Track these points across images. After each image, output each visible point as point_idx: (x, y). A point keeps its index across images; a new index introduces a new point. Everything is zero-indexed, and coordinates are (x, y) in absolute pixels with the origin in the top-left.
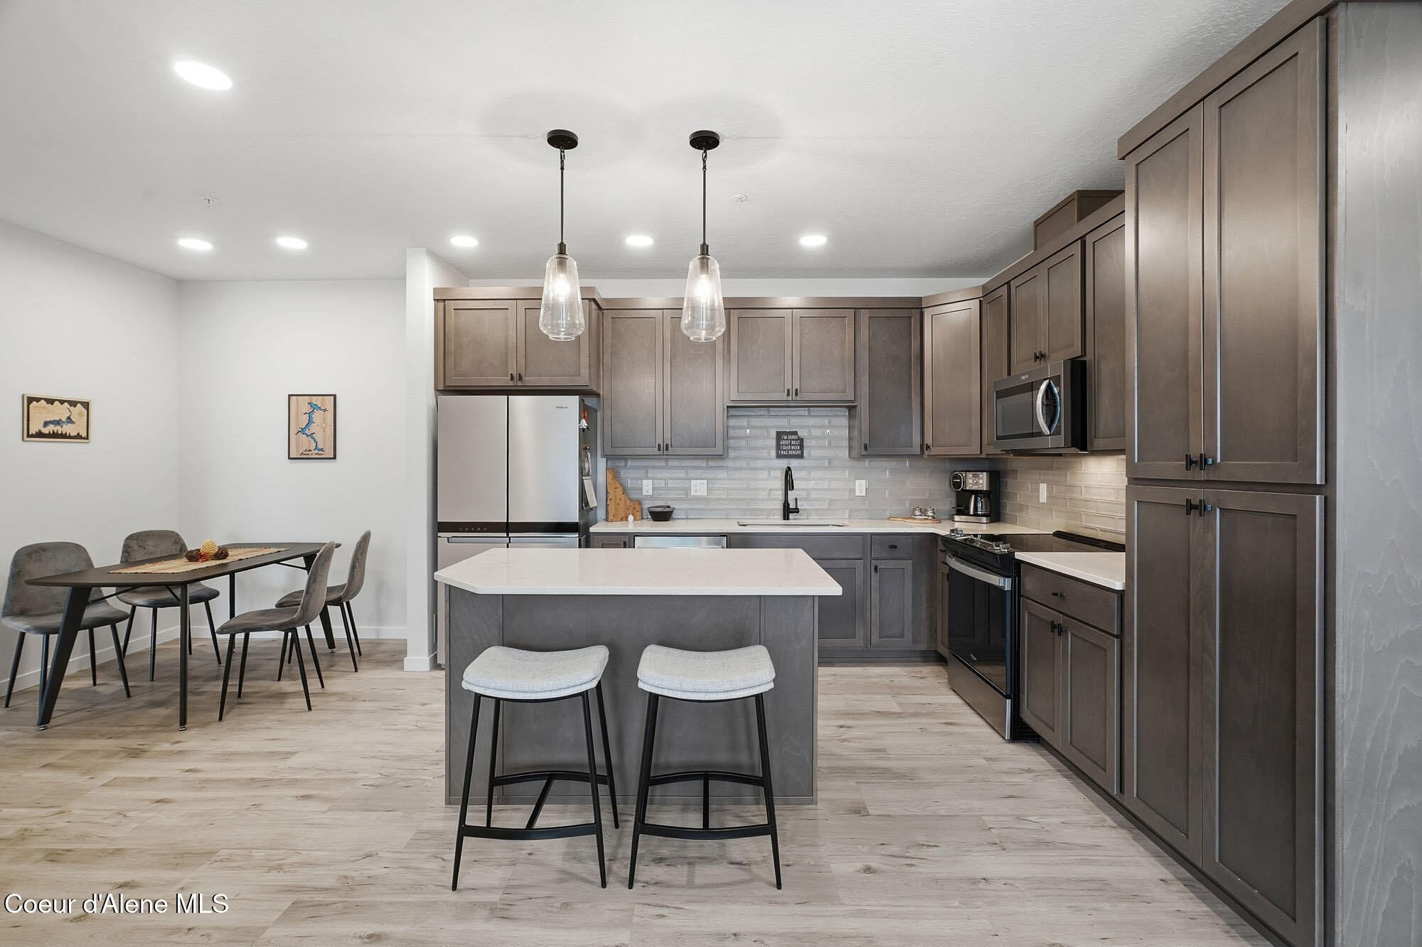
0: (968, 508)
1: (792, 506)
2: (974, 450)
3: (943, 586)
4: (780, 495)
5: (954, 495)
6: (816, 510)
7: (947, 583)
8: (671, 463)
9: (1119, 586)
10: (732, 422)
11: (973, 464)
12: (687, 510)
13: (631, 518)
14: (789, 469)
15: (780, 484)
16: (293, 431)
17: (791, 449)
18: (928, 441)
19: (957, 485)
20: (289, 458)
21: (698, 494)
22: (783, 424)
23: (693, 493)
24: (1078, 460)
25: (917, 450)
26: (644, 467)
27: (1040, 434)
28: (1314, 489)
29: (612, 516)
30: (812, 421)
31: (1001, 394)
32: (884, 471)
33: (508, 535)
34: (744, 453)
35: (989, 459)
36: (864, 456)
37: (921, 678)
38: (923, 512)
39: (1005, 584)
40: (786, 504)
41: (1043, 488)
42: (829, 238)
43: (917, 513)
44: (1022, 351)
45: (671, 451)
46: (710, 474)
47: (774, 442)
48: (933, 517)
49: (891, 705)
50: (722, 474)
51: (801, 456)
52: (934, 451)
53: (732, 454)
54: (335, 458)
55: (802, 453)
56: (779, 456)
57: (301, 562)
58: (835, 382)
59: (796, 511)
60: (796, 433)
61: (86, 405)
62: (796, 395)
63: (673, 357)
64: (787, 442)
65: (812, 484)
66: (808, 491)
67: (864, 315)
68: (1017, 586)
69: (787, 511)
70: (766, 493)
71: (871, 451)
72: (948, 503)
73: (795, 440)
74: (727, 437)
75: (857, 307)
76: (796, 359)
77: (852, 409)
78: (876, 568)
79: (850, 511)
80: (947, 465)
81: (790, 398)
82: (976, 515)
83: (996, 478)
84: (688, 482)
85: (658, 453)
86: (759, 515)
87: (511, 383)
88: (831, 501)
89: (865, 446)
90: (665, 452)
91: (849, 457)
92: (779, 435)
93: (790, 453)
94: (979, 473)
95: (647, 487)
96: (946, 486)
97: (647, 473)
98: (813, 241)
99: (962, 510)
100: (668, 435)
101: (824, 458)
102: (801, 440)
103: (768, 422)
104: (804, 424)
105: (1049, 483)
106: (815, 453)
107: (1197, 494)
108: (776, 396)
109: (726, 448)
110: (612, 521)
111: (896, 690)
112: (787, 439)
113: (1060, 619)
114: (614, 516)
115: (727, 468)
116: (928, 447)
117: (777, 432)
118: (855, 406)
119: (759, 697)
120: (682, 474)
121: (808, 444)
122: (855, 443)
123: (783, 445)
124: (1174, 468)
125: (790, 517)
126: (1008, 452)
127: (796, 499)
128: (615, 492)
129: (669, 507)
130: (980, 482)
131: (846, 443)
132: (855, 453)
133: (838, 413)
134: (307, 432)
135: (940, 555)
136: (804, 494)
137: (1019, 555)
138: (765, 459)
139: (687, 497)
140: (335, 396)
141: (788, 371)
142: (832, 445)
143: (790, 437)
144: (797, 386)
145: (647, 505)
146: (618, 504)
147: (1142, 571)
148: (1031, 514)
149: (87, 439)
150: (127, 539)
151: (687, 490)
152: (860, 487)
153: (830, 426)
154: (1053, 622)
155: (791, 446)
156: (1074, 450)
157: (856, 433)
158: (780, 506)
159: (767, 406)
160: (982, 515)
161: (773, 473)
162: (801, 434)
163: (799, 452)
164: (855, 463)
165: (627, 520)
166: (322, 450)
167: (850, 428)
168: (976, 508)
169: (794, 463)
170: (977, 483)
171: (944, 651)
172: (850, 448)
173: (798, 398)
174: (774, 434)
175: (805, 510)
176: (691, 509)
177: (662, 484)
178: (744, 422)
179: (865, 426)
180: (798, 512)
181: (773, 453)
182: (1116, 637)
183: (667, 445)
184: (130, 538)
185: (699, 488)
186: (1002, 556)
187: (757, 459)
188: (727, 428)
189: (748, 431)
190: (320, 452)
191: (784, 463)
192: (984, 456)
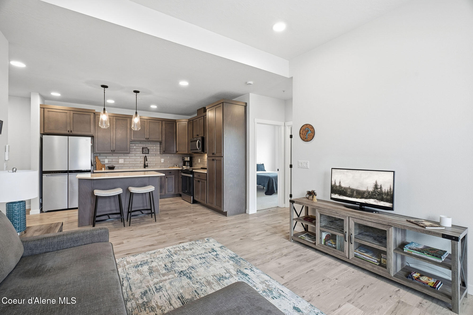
0: (186, 165)
1: (146, 165)
2: (187, 152)
3: (180, 180)
4: (143, 162)
5: (183, 162)
6: (152, 166)
7: (181, 179)
8: (114, 155)
9: (206, 172)
10: (131, 145)
11: (187, 155)
12: (118, 167)
13: (103, 169)
15: (143, 160)
18: (177, 150)
19: (183, 160)
22: (144, 146)
23: (120, 162)
24: (204, 154)
25: (175, 152)
26: (105, 156)
27: (198, 149)
28: (222, 157)
29: (97, 168)
30: (151, 145)
31: (191, 142)
32: (168, 156)
33: (68, 174)
34: (133, 152)
35: (190, 154)
36: (164, 153)
38: (177, 166)
39: (191, 176)
40: (145, 164)
41: (199, 159)
42: (157, 107)
43: (175, 166)
44: (195, 134)
45: (115, 152)
46: (125, 157)
47: (141, 150)
48: (179, 167)
49: (171, 203)
51: (148, 153)
52: (179, 152)
53: (131, 153)
55: (149, 153)
56: (143, 153)
58: (157, 136)
59: (147, 166)
60: (147, 148)
62: (148, 139)
63: (116, 128)
64: (145, 150)
65: (151, 160)
66: (150, 161)
67: (164, 122)
68: (193, 176)
70: (140, 162)
72: (182, 164)
73: (147, 149)
74: (130, 149)
75: (162, 120)
76: (148, 131)
77: (161, 143)
78: (167, 177)
79: (160, 166)
80: (181, 156)
81: (146, 140)
82: (187, 166)
83: (191, 158)
84: (118, 159)
85: (111, 152)
86: (138, 167)
87: (68, 133)
88: (156, 164)
89: (164, 151)
90: (114, 152)
91: (160, 153)
92: (143, 148)
93: (146, 152)
94: (188, 157)
95: (106, 161)
96: (181, 160)
97: (106, 157)
98: (154, 107)
99: (184, 165)
100: (114, 148)
101: (154, 154)
102: (148, 150)
103: (140, 145)
104: (150, 146)
105: (200, 159)
106: (152, 153)
107: (213, 158)
108: (143, 139)
109: (130, 151)
110: (97, 170)
111: (171, 201)
112: (145, 149)
113: (199, 180)
115: (129, 156)
116: (177, 152)
118: (162, 142)
119: (152, 192)
120: (117, 158)
121: (150, 151)
122: (162, 151)
124: (211, 155)
125: (146, 168)
126: (193, 153)
127: (147, 163)
128: (98, 162)
129: (113, 166)
130: (188, 159)
131: (159, 150)
132: (161, 153)
133: (157, 143)
135: (180, 173)
136: (149, 162)
137: (194, 171)
138: (139, 154)
139: (118, 164)
141: (146, 133)
142: (156, 151)
144: (148, 137)
145: (106, 166)
146: (99, 165)
147: (209, 171)
148: (197, 165)
151: (118, 162)
152: (162, 160)
153: (155, 146)
154: (198, 181)
155: (146, 151)
156: (202, 152)
157: (162, 148)
158: (143, 165)
159: (141, 142)
160: (189, 166)
161: (141, 157)
162: (149, 148)
163: (148, 152)
164: (161, 155)
167: (160, 147)
168: (187, 164)
169: (147, 155)
170: (187, 159)
171: (181, 193)
172: (160, 152)
173: (148, 140)
174: (141, 148)
175: (149, 166)
176: (119, 167)
177: (111, 160)
178: (134, 145)
179: (164, 147)
181: (141, 152)
182: (206, 180)
183: (114, 150)
185: (121, 161)
186: (191, 171)
187: (137, 154)
188: (130, 146)
189: (135, 147)
191: (144, 155)
192: (188, 153)
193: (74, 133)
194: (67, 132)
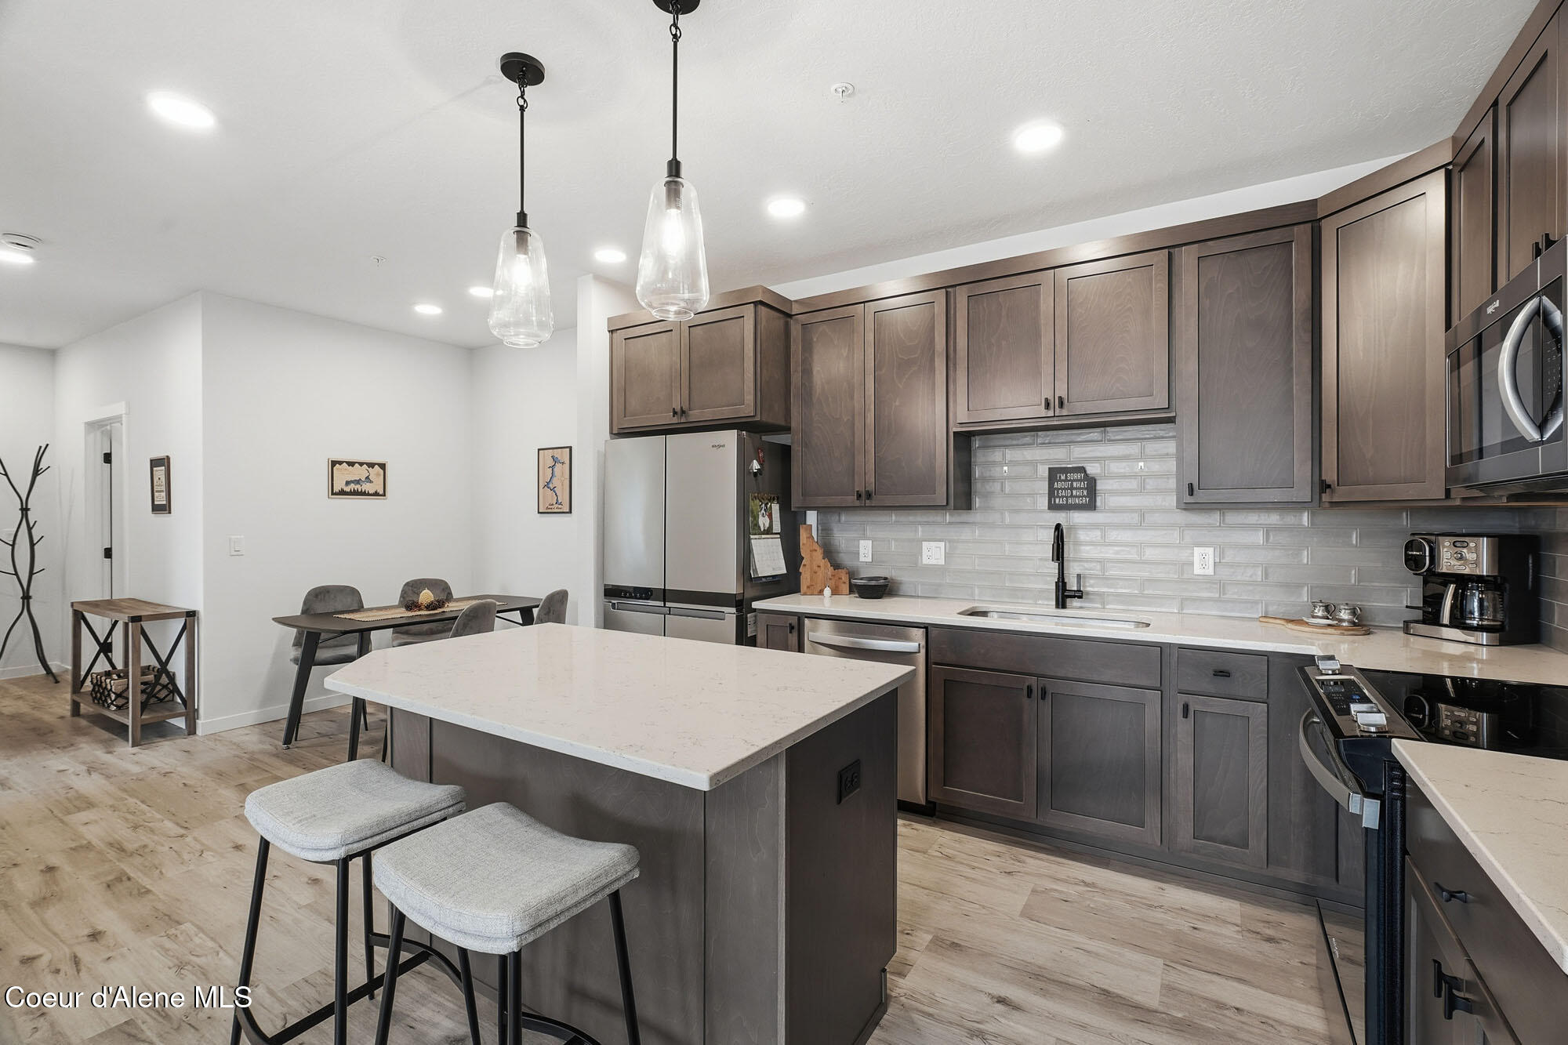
0: (1442, 614)
1: (1072, 585)
2: (1431, 490)
4: (1047, 568)
8: (897, 518)
10: (980, 456)
12: (915, 584)
13: (827, 591)
14: (1058, 527)
16: (541, 487)
17: (1072, 496)
18: (1332, 476)
19: (1415, 562)
20: (539, 513)
21: (933, 562)
22: (1060, 456)
23: (925, 561)
26: (861, 523)
27: (1521, 443)
29: (805, 588)
30: (1110, 450)
32: (1258, 529)
33: (665, 604)
34: (996, 502)
37: (1270, 940)
38: (1330, 610)
40: (1061, 583)
43: (1319, 612)
45: (875, 499)
46: (951, 532)
47: (1044, 487)
48: (1354, 623)
50: (966, 534)
51: (1091, 506)
52: (1341, 494)
53: (977, 502)
54: (570, 512)
55: (1092, 501)
56: (1053, 507)
57: (517, 616)
58: (1134, 375)
59: (1079, 595)
60: (1083, 469)
61: (383, 466)
62: (1063, 407)
64: (1066, 485)
65: (1109, 553)
66: (1104, 561)
67: (1187, 258)
69: (1064, 595)
70: (1029, 564)
71: (1201, 496)
73: (1080, 480)
75: (1178, 243)
76: (1061, 349)
78: (1186, 708)
79: (1183, 601)
81: (1051, 413)
82: (1460, 625)
84: (916, 543)
85: (857, 503)
86: (1022, 598)
87: (672, 421)
89: (1191, 486)
90: (867, 503)
91: (1179, 507)
92: (1054, 474)
93: (1073, 501)
94: (1467, 539)
95: (865, 551)
97: (864, 531)
99: (1429, 613)
100: (871, 478)
101: (1132, 510)
102: (1092, 480)
103: (1034, 453)
104: (1096, 457)
106: (1117, 501)
110: (805, 594)
112: (1066, 480)
114: (808, 587)
115: (973, 525)
117: (1050, 469)
118: (1173, 419)
120: (910, 533)
121: (1103, 487)
123: (1058, 489)
125: (1065, 606)
127: (1079, 576)
128: (811, 556)
130: (1473, 558)
131: (1173, 483)
133: (1162, 433)
134: (551, 485)
136: (1096, 569)
138: (1028, 511)
139: (915, 564)
140: (570, 448)
141: (1047, 369)
142: (1148, 487)
143: (1070, 476)
144: (1062, 392)
145: (859, 575)
146: (816, 573)
149: (385, 495)
150: (405, 585)
151: (917, 556)
152: (1203, 560)
153: (1142, 457)
155: (1073, 491)
160: (1478, 629)
161: (1037, 534)
162: (1092, 469)
163: (1086, 500)
164: (1192, 519)
165: (821, 592)
166: (560, 504)
168: (1459, 611)
169: (1073, 518)
170: (1464, 561)
173: (1068, 412)
174: (1043, 471)
175: (1093, 594)
176: (921, 584)
177: (885, 546)
178: (999, 454)
180: (1080, 597)
181: (1043, 502)
183: (869, 493)
184: (407, 584)
185: (933, 553)
187: (1017, 511)
189: (1006, 468)
190: (560, 506)
191: (1055, 518)
193: (696, 415)
194: (668, 419)
